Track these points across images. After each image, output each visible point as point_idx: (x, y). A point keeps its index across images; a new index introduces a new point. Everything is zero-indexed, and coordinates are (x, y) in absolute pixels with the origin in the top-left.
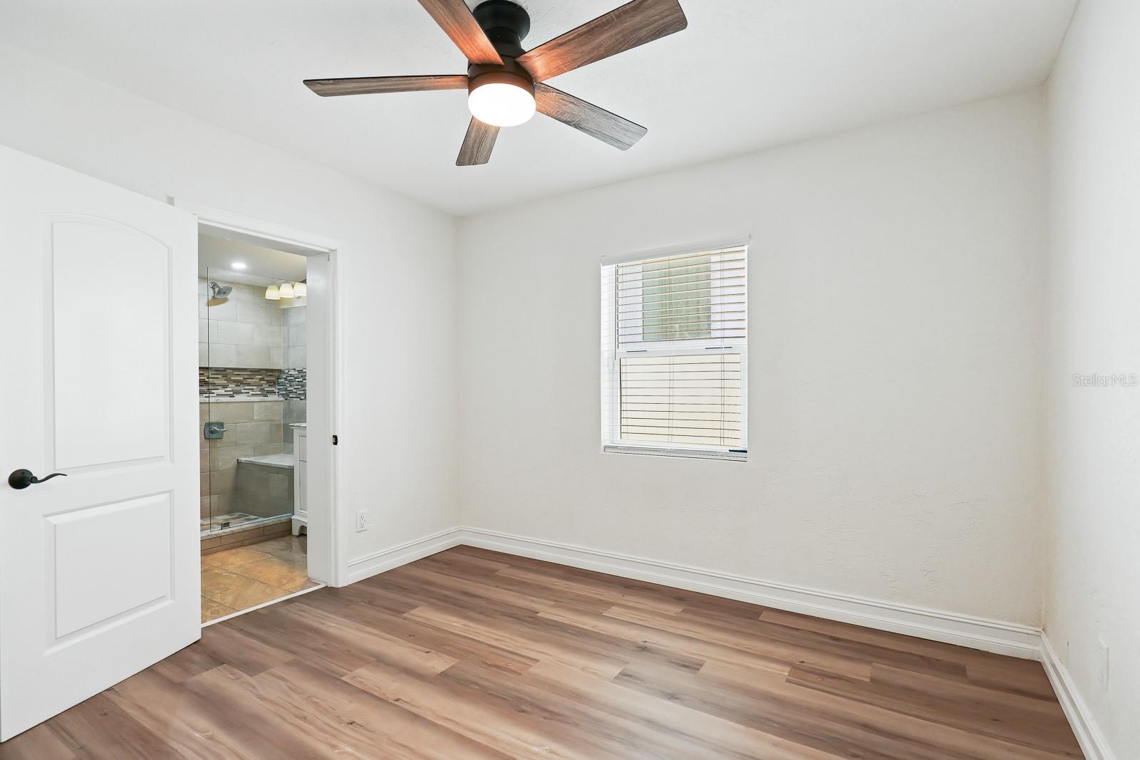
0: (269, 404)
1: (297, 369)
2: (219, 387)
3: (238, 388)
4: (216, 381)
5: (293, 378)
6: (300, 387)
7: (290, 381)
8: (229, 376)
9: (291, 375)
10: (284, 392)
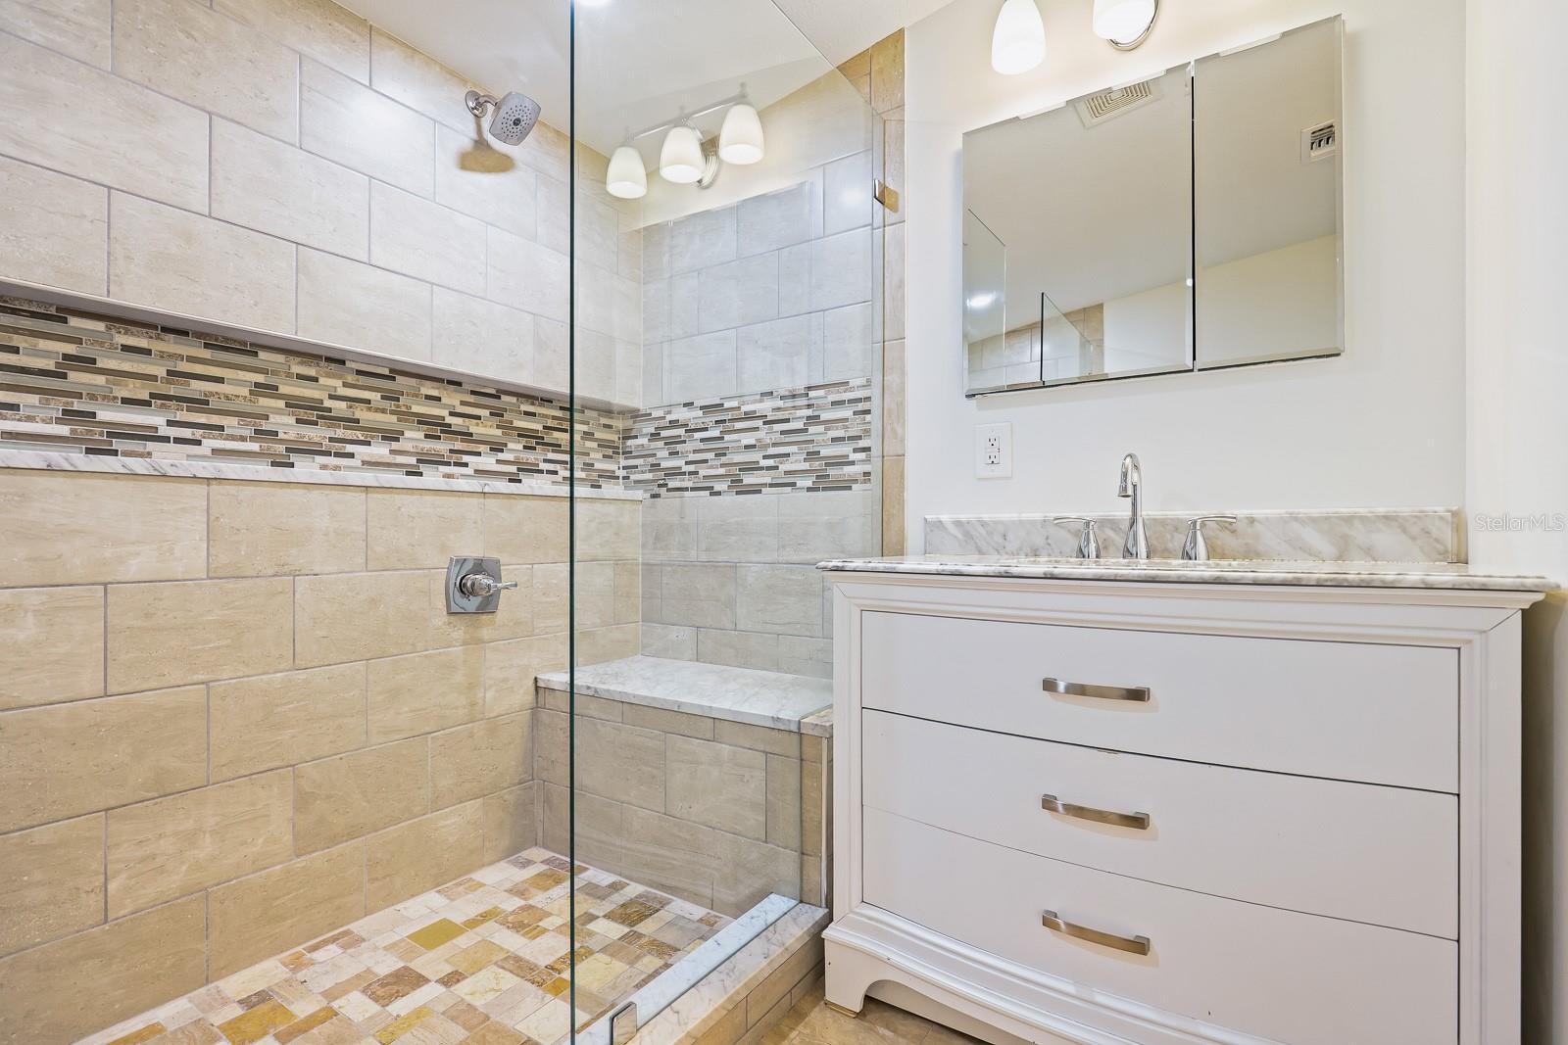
0: (611, 509)
1: (698, 403)
2: (482, 448)
3: (530, 457)
4: (475, 428)
5: (681, 431)
6: (710, 456)
7: (671, 442)
8: (506, 416)
9: (674, 424)
10: (649, 476)
